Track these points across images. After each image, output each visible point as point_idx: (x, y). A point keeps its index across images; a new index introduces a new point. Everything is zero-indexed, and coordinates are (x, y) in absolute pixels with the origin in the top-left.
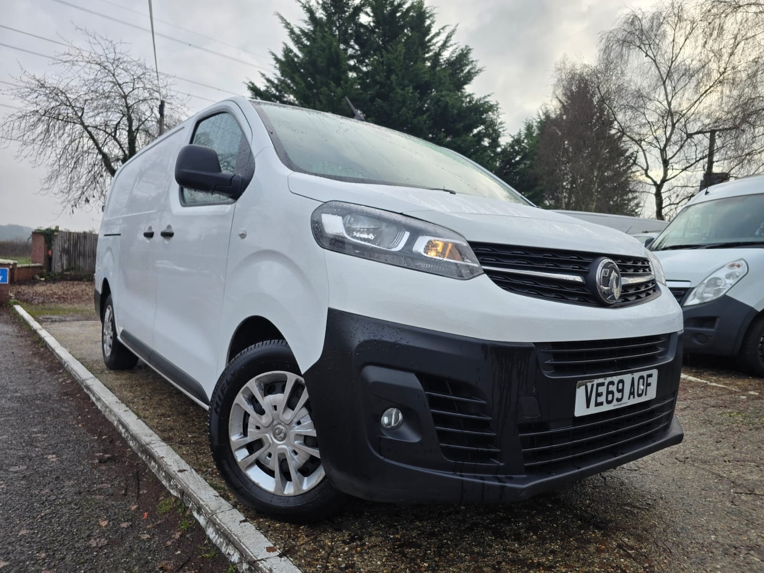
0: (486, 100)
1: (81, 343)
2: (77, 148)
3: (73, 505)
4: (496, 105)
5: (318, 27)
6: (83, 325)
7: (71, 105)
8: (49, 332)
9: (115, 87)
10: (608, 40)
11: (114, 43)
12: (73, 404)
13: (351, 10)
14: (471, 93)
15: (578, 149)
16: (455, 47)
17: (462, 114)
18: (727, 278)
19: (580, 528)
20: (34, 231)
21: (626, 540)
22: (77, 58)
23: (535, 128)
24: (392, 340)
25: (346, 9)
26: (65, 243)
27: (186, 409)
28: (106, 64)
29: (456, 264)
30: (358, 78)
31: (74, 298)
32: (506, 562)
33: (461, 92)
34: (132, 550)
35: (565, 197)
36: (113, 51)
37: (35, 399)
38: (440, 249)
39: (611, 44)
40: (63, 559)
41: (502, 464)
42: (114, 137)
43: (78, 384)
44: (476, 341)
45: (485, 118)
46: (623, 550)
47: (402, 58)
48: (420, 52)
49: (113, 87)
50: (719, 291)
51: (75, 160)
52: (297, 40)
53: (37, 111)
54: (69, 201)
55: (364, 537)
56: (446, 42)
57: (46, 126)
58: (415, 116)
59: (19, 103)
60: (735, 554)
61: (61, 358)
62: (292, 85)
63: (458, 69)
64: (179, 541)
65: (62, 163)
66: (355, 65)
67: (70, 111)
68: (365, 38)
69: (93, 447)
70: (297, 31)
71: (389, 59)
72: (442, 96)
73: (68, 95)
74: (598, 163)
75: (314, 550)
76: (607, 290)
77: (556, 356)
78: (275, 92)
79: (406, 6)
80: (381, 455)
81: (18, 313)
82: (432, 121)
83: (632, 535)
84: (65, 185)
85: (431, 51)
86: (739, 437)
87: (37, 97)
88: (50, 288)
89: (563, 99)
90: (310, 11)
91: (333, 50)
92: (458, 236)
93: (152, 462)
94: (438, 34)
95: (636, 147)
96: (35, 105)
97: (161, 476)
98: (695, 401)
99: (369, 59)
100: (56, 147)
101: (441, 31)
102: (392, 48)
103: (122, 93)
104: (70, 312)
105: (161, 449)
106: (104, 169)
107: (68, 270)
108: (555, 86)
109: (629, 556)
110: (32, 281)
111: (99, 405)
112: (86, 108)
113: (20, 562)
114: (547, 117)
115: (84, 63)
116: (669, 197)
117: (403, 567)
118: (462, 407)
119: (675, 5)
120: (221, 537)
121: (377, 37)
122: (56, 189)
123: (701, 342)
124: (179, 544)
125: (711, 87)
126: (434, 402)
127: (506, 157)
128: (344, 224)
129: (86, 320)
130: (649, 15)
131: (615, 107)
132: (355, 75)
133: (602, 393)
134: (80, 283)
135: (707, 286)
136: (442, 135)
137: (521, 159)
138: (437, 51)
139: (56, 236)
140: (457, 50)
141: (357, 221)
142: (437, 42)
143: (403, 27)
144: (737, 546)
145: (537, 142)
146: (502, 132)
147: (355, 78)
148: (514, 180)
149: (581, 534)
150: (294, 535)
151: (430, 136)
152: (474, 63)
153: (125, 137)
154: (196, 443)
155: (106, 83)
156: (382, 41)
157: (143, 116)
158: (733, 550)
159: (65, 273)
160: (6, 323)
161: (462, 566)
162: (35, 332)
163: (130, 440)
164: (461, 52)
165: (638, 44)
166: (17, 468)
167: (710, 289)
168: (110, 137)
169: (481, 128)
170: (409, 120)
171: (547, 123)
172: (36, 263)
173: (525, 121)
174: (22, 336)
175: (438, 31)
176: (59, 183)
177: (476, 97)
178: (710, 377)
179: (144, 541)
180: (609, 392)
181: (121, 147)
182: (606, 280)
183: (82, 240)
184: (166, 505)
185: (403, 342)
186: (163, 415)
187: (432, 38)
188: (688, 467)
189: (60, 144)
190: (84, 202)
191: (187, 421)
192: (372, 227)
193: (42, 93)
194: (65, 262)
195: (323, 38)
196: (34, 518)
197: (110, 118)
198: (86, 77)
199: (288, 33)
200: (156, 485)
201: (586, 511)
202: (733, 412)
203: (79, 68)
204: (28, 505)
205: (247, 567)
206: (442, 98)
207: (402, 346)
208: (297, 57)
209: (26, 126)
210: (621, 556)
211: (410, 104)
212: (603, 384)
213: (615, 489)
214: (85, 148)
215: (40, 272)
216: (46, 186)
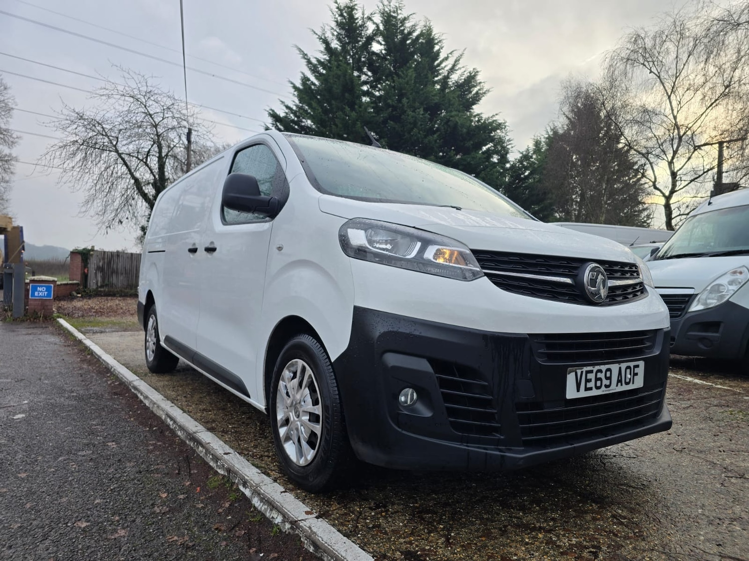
0: (494, 119)
1: (123, 351)
2: (112, 173)
3: (136, 481)
4: (504, 123)
5: (333, 57)
6: (121, 335)
7: (106, 135)
8: (93, 342)
9: (147, 117)
10: (612, 59)
11: (146, 77)
12: (123, 402)
13: (364, 39)
14: (479, 112)
15: (586, 164)
16: (463, 70)
17: (472, 133)
18: (729, 285)
19: (579, 502)
20: (71, 250)
21: (620, 511)
22: (112, 92)
23: (544, 144)
24: (408, 332)
25: (359, 39)
26: (100, 261)
27: (224, 405)
28: (139, 96)
29: (461, 268)
30: (371, 102)
31: (110, 312)
32: (511, 526)
33: (470, 112)
34: (190, 515)
35: (575, 210)
36: (145, 84)
37: (90, 398)
38: (447, 256)
39: (615, 62)
40: (134, 521)
41: (502, 437)
42: (146, 164)
43: (125, 385)
44: (477, 332)
45: (494, 136)
46: (617, 519)
47: (413, 82)
48: (429, 75)
49: (145, 117)
50: (722, 297)
51: (110, 184)
52: (314, 69)
53: (77, 141)
54: (104, 223)
55: (388, 505)
56: (454, 66)
57: (84, 155)
58: (426, 136)
59: (60, 134)
60: (719, 524)
61: (108, 364)
62: (309, 111)
63: (466, 90)
64: (229, 509)
65: (98, 187)
66: (368, 90)
67: (106, 140)
68: (377, 64)
69: (146, 436)
70: (314, 61)
71: (400, 84)
72: (452, 116)
73: (104, 126)
74: (606, 177)
75: (346, 514)
76: (594, 290)
77: (549, 346)
78: (293, 118)
79: (415, 34)
80: (399, 428)
81: (62, 326)
82: (442, 140)
83: (626, 508)
84: (100, 208)
85: (440, 74)
86: (737, 432)
87: (76, 128)
88: (87, 303)
89: (571, 115)
90: (326, 42)
91: (347, 77)
92: (463, 245)
93: (200, 447)
94: (446, 59)
95: (643, 161)
96: (74, 135)
97: (209, 459)
98: (699, 401)
99: (381, 84)
100: (93, 173)
101: (450, 55)
102: (403, 74)
103: (153, 123)
104: (108, 324)
105: (206, 437)
106: (136, 193)
107: (102, 286)
108: (562, 103)
109: (622, 524)
110: (70, 297)
111: (147, 403)
112: (120, 137)
113: (99, 523)
114: (555, 133)
115: (119, 96)
116: (679, 208)
117: (422, 528)
118: (467, 387)
119: (677, 23)
120: (265, 505)
121: (388, 64)
122: (92, 212)
123: (706, 346)
124: (229, 511)
125: (716, 100)
126: (443, 383)
127: (514, 172)
128: (367, 237)
129: (124, 331)
130: (651, 34)
131: (620, 123)
132: (368, 99)
133: (591, 379)
134: (113, 298)
135: (711, 292)
136: (452, 153)
137: (529, 174)
138: (446, 74)
139: (92, 255)
140: (465, 73)
141: (377, 234)
142: (445, 66)
143: (413, 54)
144: (721, 518)
145: (546, 157)
146: (511, 149)
147: (368, 102)
148: (524, 194)
149: (579, 507)
150: (327, 502)
151: (441, 154)
152: (481, 84)
153: (155, 163)
154: (236, 432)
155: (138, 114)
156: (394, 67)
157: (172, 143)
158: (718, 521)
159: (99, 289)
160: (53, 334)
161: (472, 528)
162: (80, 342)
163: (178, 430)
164: (469, 74)
165: (642, 61)
166: (84, 453)
167: (713, 295)
168: (142, 162)
169: (490, 145)
170: (420, 140)
171: (555, 139)
172: (73, 280)
173: (533, 137)
174: (68, 346)
175: (446, 56)
176: (95, 206)
177: (484, 116)
178: (715, 380)
179: (199, 509)
180: (597, 379)
181: (152, 172)
182: (593, 282)
183: (115, 258)
184: (215, 481)
185: (417, 333)
186: (204, 410)
187: (441, 62)
188: (684, 455)
189: (97, 171)
190: (117, 224)
191: (226, 415)
192: (390, 239)
193: (81, 125)
194: (99, 279)
195: (338, 66)
196: (106, 491)
197: (142, 146)
198: (121, 109)
199: (306, 63)
200: (204, 466)
201: (585, 489)
202: (734, 411)
203: (114, 101)
204: (99, 481)
205: (290, 526)
206: (451, 119)
207: (415, 336)
208: (314, 84)
209: (66, 155)
210: (614, 524)
211: (421, 125)
212: (591, 372)
213: (613, 472)
214: (119, 174)
215: (77, 288)
216: (84, 209)
